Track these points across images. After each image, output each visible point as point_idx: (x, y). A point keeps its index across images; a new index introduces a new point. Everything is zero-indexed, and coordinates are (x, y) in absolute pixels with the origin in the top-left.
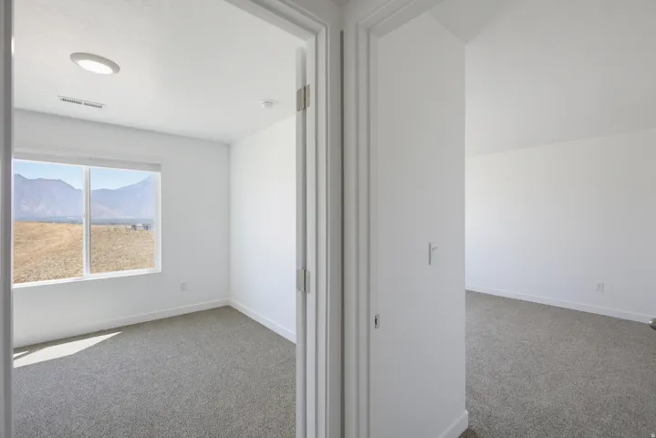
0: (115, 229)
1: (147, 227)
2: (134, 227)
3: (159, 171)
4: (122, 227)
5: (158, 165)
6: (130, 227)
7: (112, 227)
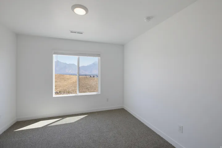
0: (86, 77)
1: (94, 77)
2: (91, 76)
3: (100, 57)
4: (88, 76)
5: (99, 55)
6: (90, 76)
7: (85, 77)
